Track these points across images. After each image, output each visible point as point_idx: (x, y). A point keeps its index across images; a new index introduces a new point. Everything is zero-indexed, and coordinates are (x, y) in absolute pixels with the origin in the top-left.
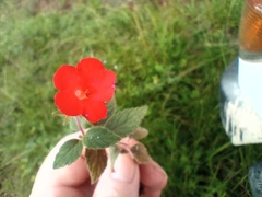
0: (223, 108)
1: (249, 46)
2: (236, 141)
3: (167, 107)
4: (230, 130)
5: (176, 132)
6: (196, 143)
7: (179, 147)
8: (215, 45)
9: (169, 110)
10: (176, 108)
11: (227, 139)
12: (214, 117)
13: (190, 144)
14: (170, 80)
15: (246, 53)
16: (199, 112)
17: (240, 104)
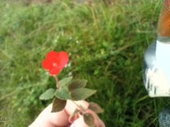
1: (163, 33)
3: (109, 70)
4: (148, 87)
5: (113, 86)
6: (126, 94)
7: (114, 95)
8: (143, 32)
9: (110, 72)
10: (114, 71)
11: (146, 93)
12: (139, 78)
13: (122, 95)
14: (112, 53)
15: (162, 37)
16: (129, 75)
17: (156, 71)
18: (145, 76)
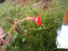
3: (42, 35)
4: (57, 44)
5: (43, 42)
6: (48, 46)
7: (43, 46)
8: (57, 22)
9: (43, 36)
11: (56, 46)
12: (54, 40)
13: (46, 46)
14: (44, 28)
16: (50, 38)
17: (61, 37)
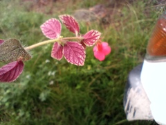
0: (126, 92)
2: (130, 117)
3: (91, 86)
4: (128, 109)
6: (104, 114)
7: (92, 114)
8: (131, 56)
9: (93, 88)
10: (97, 88)
14: (98, 70)
16: (110, 95)
17: (138, 91)
18: (126, 96)
